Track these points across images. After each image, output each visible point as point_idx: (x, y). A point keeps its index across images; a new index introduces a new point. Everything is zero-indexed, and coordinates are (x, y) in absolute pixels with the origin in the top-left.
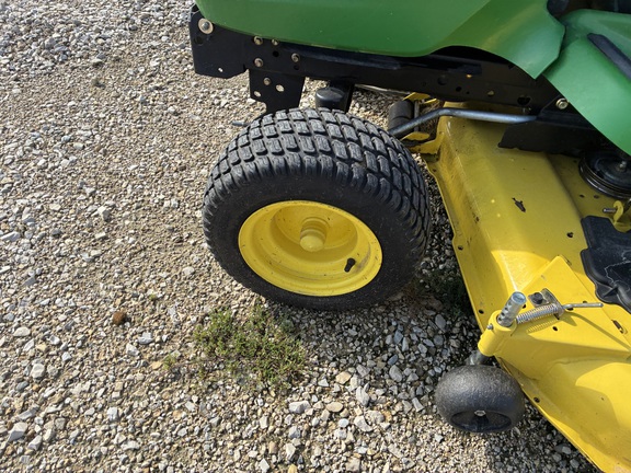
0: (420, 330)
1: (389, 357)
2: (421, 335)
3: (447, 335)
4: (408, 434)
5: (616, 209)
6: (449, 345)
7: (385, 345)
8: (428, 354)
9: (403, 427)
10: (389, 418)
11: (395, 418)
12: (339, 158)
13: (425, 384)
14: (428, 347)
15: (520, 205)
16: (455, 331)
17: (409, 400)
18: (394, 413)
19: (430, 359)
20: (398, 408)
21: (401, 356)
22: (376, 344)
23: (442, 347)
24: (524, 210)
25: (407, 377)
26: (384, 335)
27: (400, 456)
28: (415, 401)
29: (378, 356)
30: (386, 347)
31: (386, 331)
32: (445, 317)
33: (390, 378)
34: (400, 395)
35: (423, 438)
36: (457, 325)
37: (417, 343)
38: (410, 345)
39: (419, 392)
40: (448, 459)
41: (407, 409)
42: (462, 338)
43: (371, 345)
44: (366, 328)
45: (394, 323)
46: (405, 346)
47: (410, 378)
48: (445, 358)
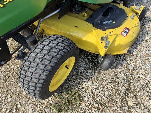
0: (80, 64)
1: (84, 73)
2: (82, 64)
3: (84, 59)
4: (101, 79)
5: (85, 14)
6: (86, 61)
7: (80, 72)
8: (86, 66)
9: (99, 79)
10: (97, 81)
11: (97, 80)
12: (63, 49)
13: (92, 70)
14: (85, 65)
15: (76, 27)
16: (84, 58)
17: (94, 75)
18: (96, 79)
19: (88, 66)
20: (95, 78)
21: (85, 71)
22: (79, 74)
23: (86, 62)
24: (78, 27)
25: (89, 72)
26: (78, 71)
27: (104, 83)
28: (95, 74)
29: (82, 75)
30: (81, 72)
31: (77, 70)
32: (80, 57)
33: (89, 76)
34: (93, 76)
35: (103, 77)
36: (83, 56)
37: (83, 66)
38: (83, 67)
39: (94, 72)
40: (108, 75)
41: (96, 77)
42: (86, 58)
43: (79, 75)
44: (75, 74)
45: (76, 68)
46: (83, 69)
47: (90, 72)
48: (88, 63)
